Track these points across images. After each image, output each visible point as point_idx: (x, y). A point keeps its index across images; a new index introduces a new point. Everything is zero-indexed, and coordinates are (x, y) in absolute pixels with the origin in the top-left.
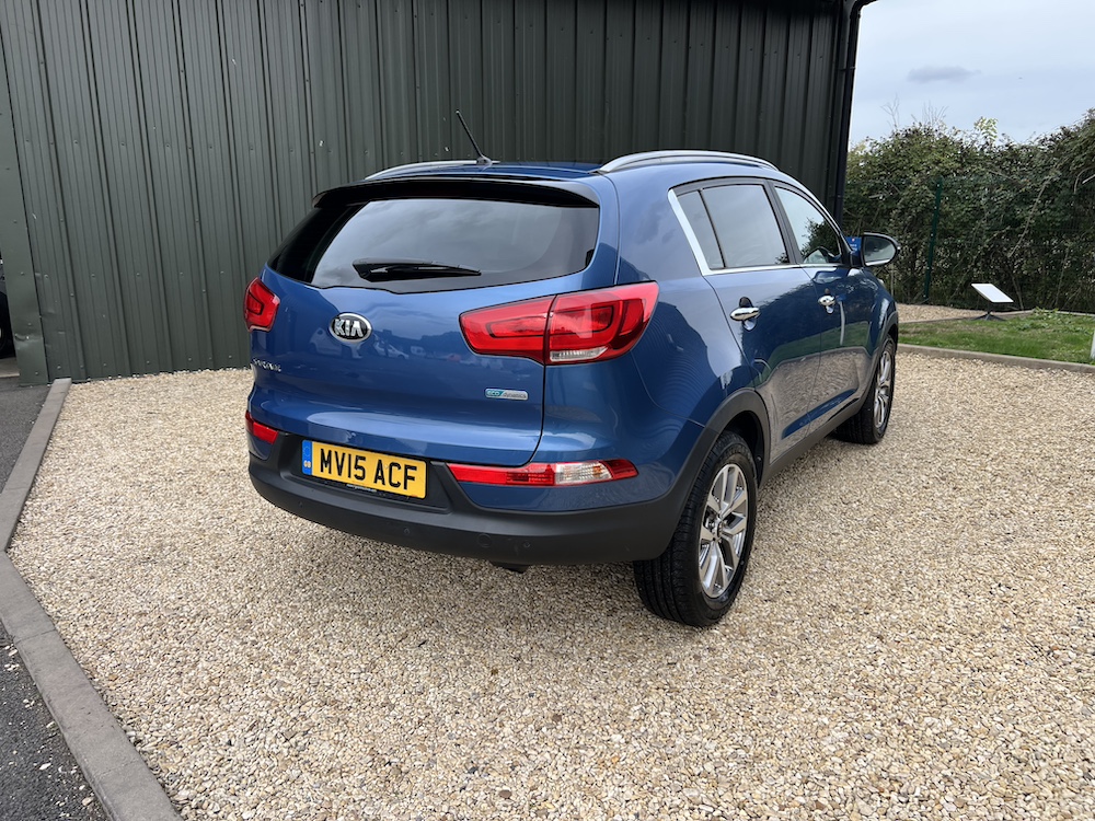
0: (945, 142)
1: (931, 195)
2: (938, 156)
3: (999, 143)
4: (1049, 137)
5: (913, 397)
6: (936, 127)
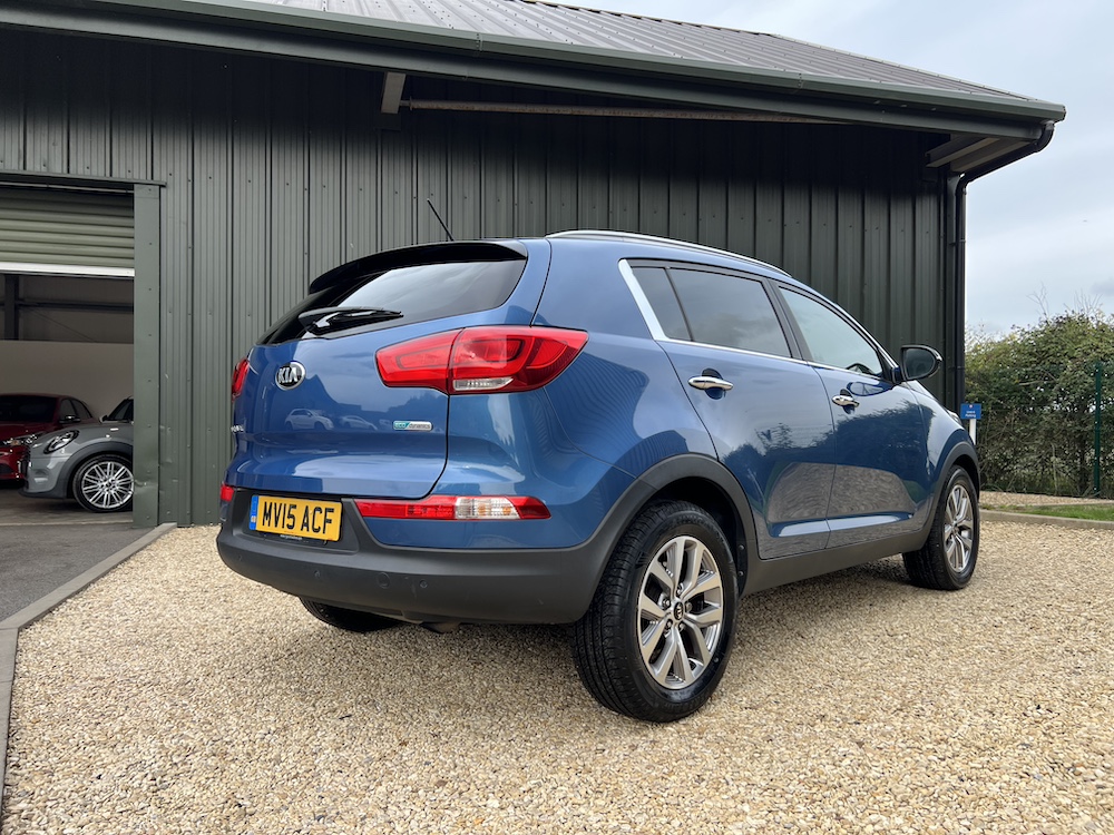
0: (1103, 329)
1: (1090, 380)
2: (1095, 342)
6: (1093, 315)
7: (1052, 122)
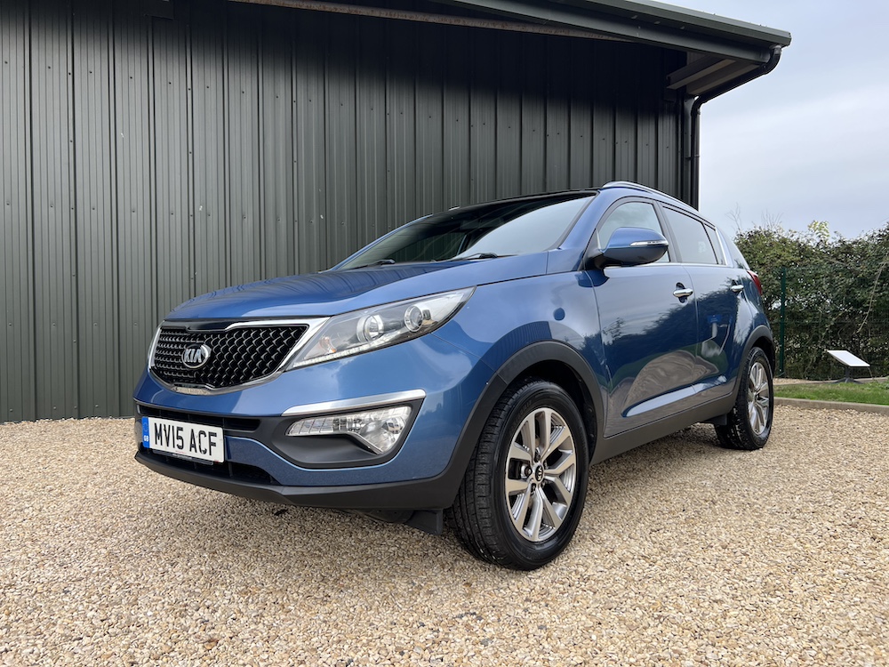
0: (784, 241)
1: (776, 282)
2: (779, 252)
3: (832, 241)
4: (878, 233)
5: (791, 441)
6: (775, 230)
7: (779, 46)
